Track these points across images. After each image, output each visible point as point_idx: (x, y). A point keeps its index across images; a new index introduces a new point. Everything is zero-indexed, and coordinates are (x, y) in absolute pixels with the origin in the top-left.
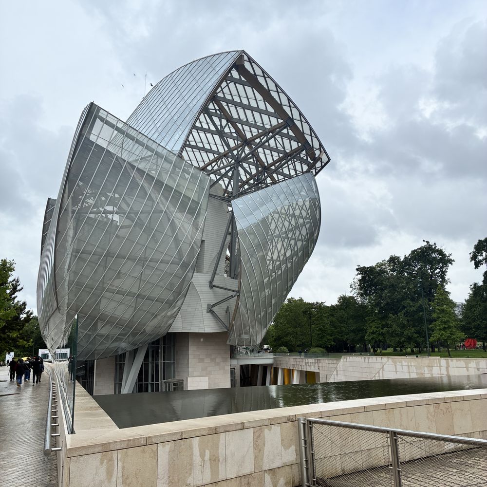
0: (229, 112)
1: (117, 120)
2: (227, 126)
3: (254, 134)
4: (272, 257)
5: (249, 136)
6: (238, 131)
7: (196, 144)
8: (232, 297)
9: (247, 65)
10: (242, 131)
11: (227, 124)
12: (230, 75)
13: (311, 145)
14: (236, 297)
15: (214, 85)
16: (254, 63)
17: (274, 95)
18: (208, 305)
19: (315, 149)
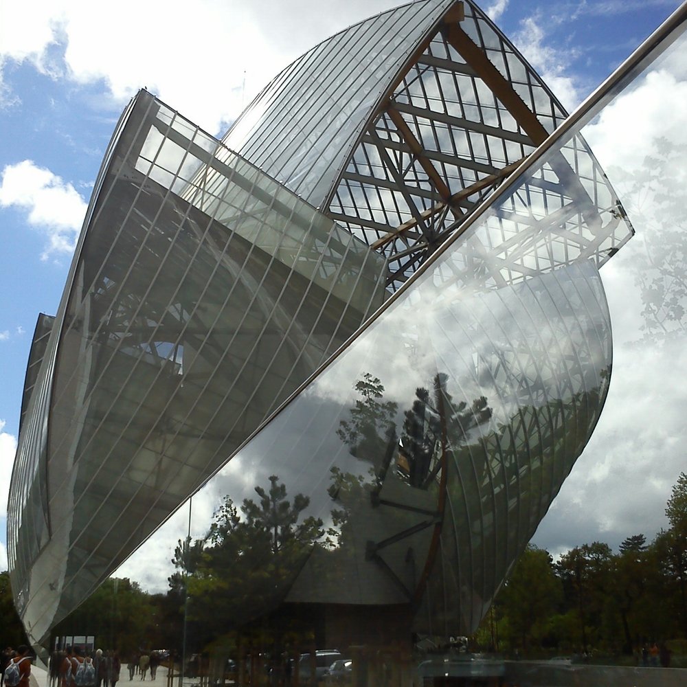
0: (417, 137)
1: (195, 129)
2: (411, 169)
3: (468, 184)
4: (498, 445)
5: (456, 188)
6: (434, 178)
7: (343, 211)
8: (424, 525)
9: (468, 26)
10: (443, 178)
11: (412, 165)
12: (426, 52)
13: (594, 201)
14: (433, 526)
15: (401, 62)
16: (483, 19)
17: (521, 91)
18: (370, 543)
19: (600, 211)
